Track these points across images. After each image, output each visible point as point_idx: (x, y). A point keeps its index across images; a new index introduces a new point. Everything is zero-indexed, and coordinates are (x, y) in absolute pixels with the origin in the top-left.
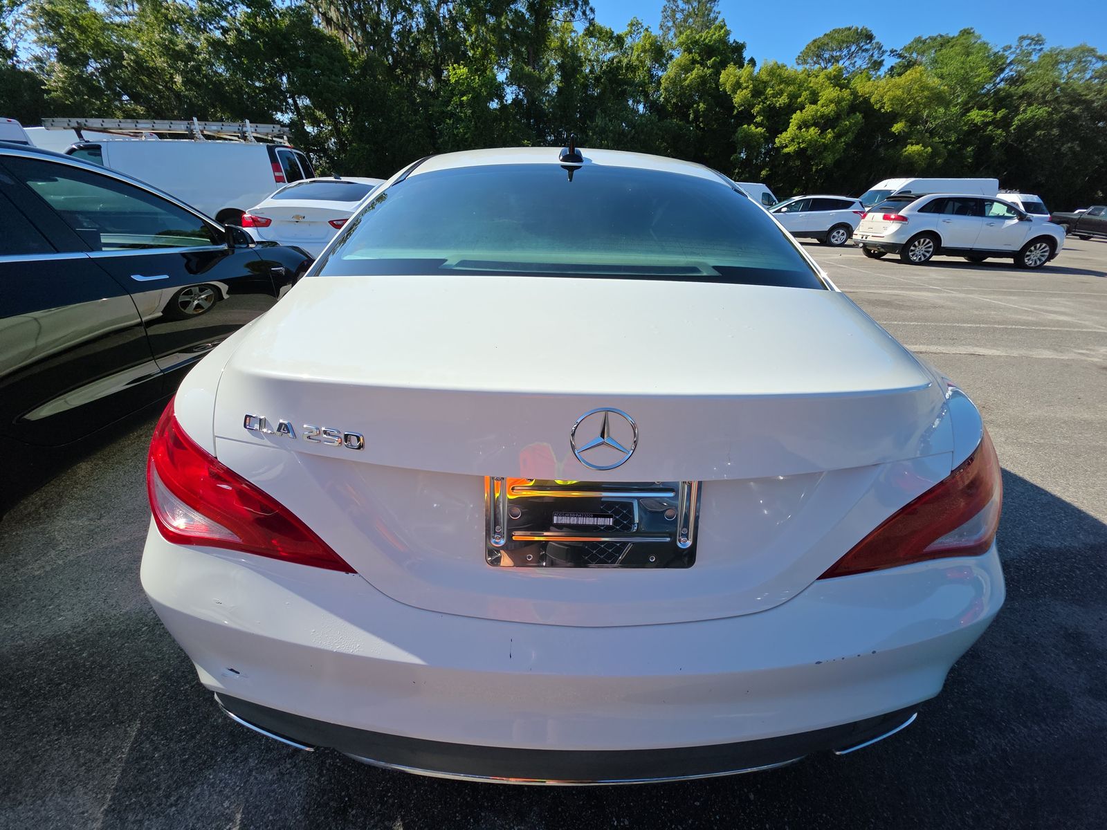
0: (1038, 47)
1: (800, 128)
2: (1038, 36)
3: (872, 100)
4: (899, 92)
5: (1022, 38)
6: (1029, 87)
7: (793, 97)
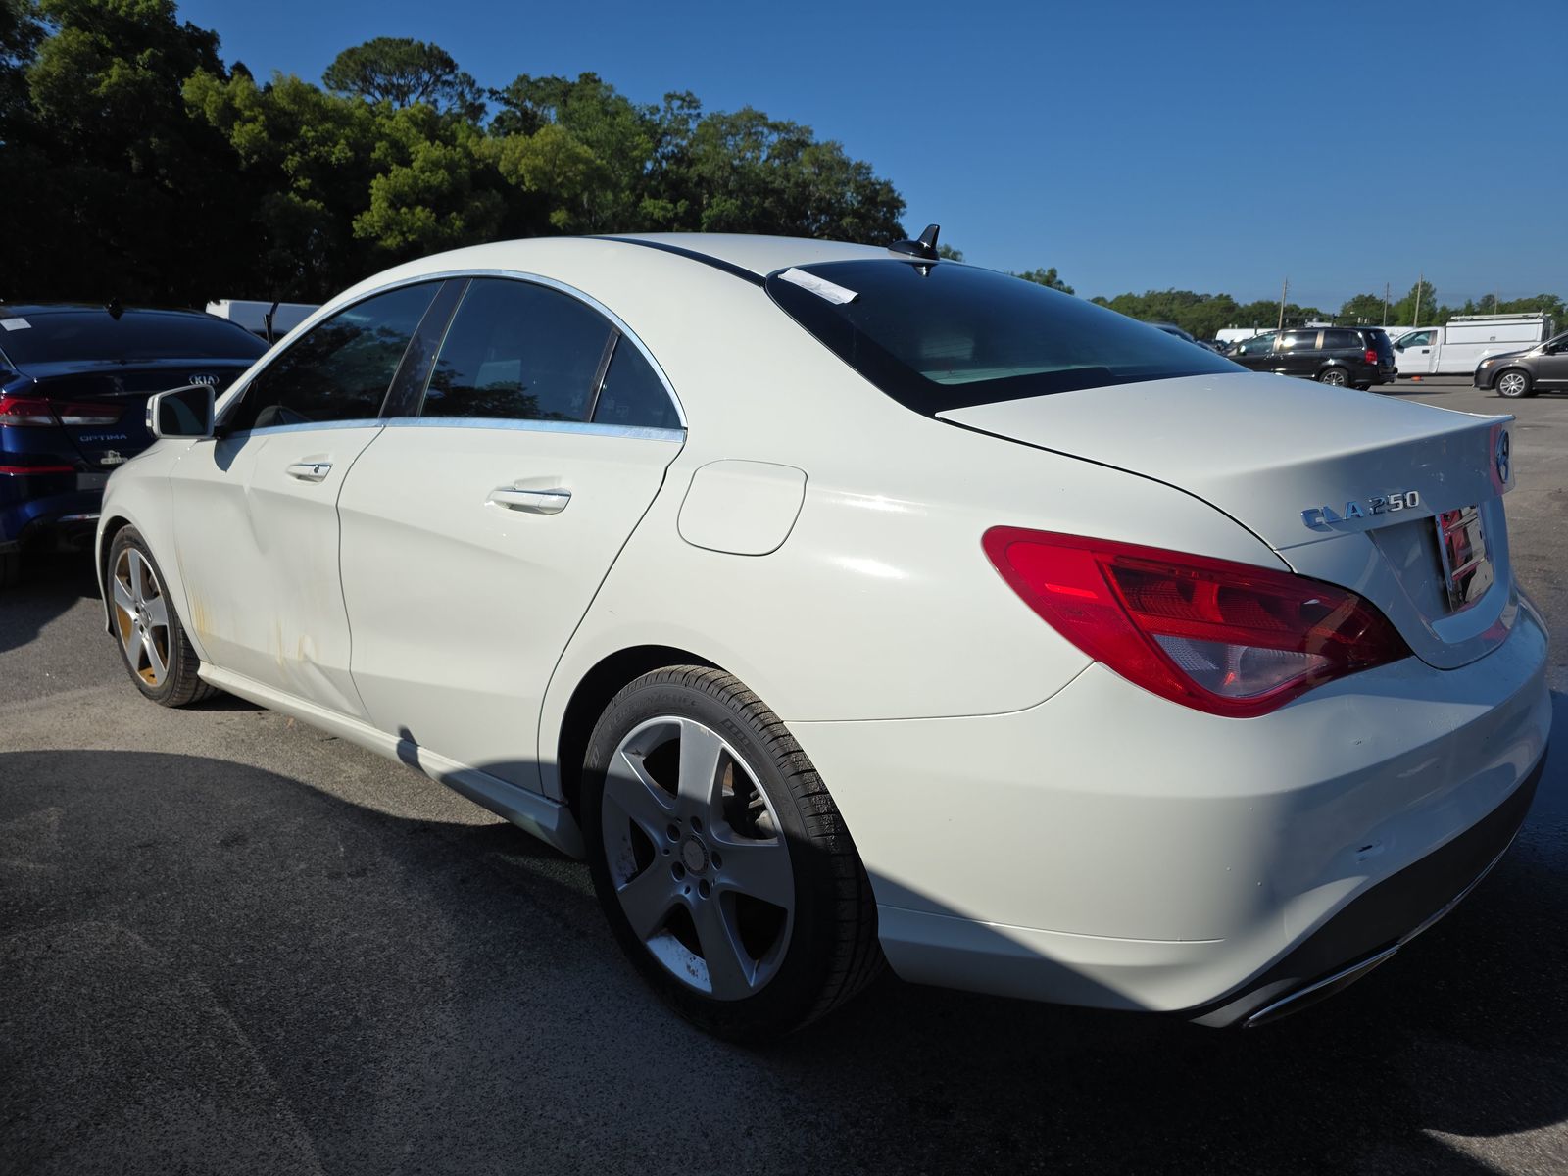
0: (693, 112)
1: (392, 205)
2: (689, 94)
3: (501, 168)
4: (540, 161)
5: (670, 97)
6: (705, 169)
7: (362, 148)
